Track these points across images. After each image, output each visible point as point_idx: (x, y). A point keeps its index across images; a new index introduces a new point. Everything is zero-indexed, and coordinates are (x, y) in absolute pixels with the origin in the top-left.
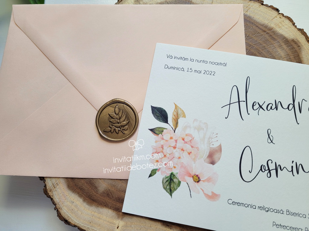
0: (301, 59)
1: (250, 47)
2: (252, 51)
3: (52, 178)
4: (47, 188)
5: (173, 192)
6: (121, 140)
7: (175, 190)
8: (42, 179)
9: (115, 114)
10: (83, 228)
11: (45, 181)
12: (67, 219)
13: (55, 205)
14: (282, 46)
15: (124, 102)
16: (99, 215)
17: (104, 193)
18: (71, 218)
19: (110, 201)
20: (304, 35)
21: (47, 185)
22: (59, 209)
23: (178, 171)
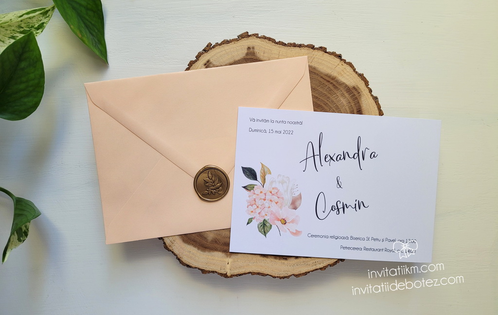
3: (168, 237)
6: (218, 200)
7: (268, 231)
9: (209, 179)
11: (164, 240)
12: (188, 264)
13: (176, 255)
14: (344, 94)
16: (212, 257)
17: (212, 241)
19: (219, 246)
21: (166, 243)
22: (180, 259)
23: (269, 218)
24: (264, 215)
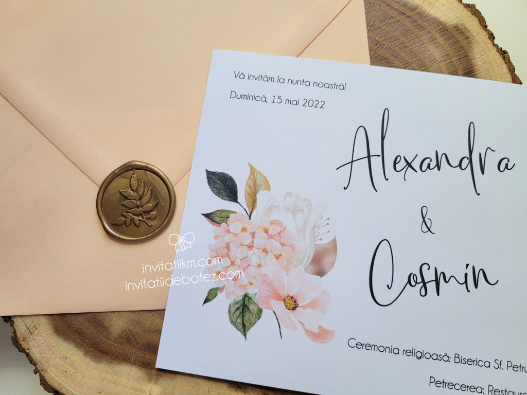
0: (472, 61)
1: (376, 45)
2: (381, 52)
3: (24, 318)
4: (18, 335)
5: (249, 329)
6: (145, 238)
7: (252, 324)
8: (8, 319)
9: (132, 190)
11: (14, 323)
12: (58, 388)
13: (35, 364)
14: (436, 39)
15: (146, 167)
16: (115, 377)
17: (120, 336)
18: (64, 387)
19: (133, 351)
20: (477, 17)
21: (17, 330)
22: (42, 373)
23: (256, 291)
24: (246, 282)
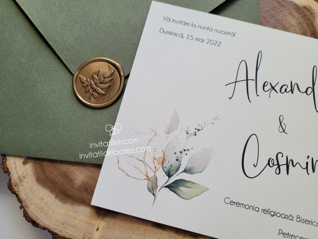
10: (54, 231)
